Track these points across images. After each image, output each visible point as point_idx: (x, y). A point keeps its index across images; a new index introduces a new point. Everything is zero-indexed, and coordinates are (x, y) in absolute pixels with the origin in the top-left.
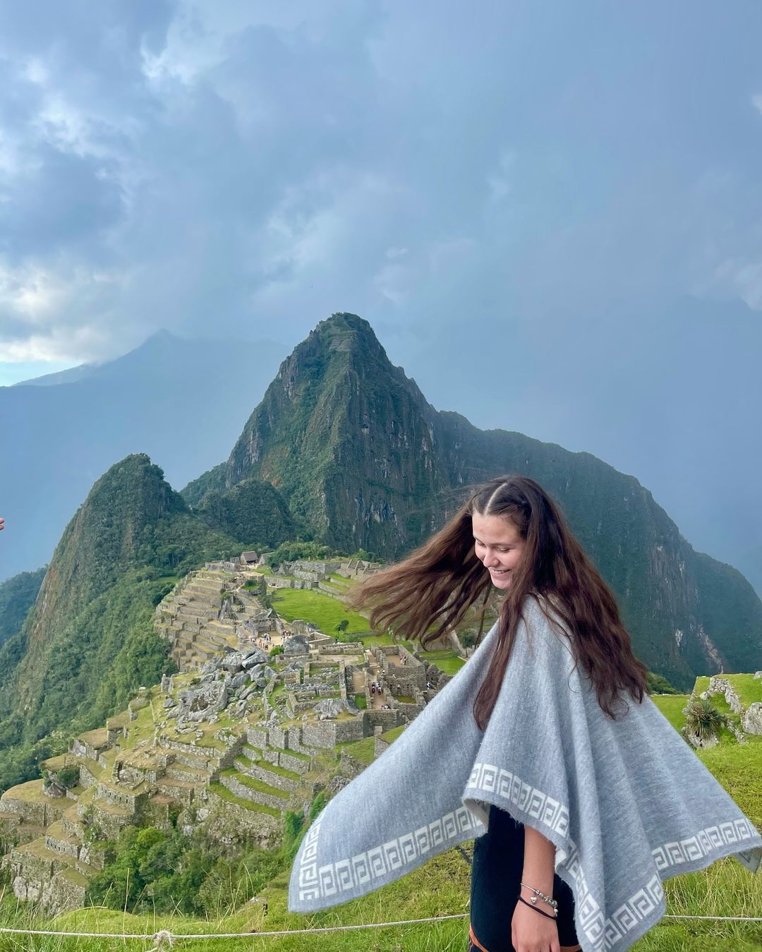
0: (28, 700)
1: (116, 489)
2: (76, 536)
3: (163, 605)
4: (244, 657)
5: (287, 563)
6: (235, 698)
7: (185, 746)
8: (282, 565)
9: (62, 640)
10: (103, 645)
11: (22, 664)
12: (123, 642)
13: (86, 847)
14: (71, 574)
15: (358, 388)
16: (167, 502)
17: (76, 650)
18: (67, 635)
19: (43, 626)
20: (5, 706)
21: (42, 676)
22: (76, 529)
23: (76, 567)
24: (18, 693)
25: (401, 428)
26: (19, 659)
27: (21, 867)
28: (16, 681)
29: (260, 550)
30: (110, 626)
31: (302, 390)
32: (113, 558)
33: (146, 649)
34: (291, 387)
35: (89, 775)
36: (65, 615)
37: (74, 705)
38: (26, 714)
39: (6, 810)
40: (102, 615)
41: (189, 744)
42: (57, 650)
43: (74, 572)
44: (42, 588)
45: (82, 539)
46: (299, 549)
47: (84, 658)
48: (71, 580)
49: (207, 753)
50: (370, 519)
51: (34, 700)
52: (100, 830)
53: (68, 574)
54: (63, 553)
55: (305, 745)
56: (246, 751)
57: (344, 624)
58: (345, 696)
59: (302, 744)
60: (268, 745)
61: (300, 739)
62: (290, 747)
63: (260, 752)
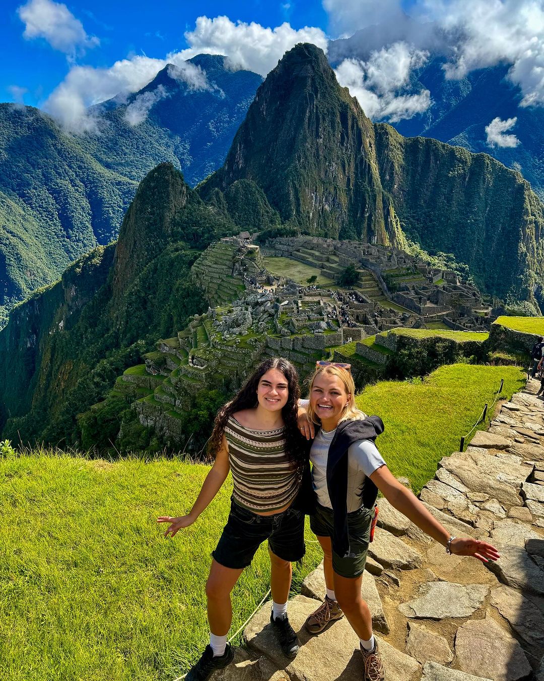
0: (118, 323)
1: (154, 188)
2: (132, 221)
3: (195, 266)
4: (259, 297)
5: (271, 239)
6: (257, 321)
7: (230, 348)
8: (267, 240)
9: (133, 288)
10: (159, 291)
11: (111, 302)
12: (171, 289)
13: (179, 399)
14: (132, 246)
15: (315, 106)
16: (187, 198)
17: (143, 295)
18: (136, 285)
19: (120, 280)
20: (105, 326)
21: (125, 308)
22: (131, 216)
23: (135, 242)
24: (111, 319)
25: (346, 138)
26: (108, 299)
27: (143, 410)
28: (109, 312)
29: (251, 230)
30: (162, 279)
31: (273, 110)
32: (157, 236)
33: (188, 293)
34: (265, 107)
35: (172, 362)
36: (132, 272)
37: (147, 326)
38: (118, 331)
39: (127, 380)
40: (156, 273)
41: (232, 346)
42: (131, 294)
43: (134, 245)
44: (115, 256)
45: (136, 223)
46: (278, 229)
47: (148, 298)
48: (133, 251)
49: (244, 352)
50: (323, 208)
51: (122, 323)
52: (186, 391)
53: (130, 246)
54: (125, 232)
55: (305, 348)
56: (268, 350)
57: (313, 279)
58: (326, 320)
59: (303, 347)
60: (282, 348)
61: (302, 344)
62: (296, 348)
63: (277, 351)
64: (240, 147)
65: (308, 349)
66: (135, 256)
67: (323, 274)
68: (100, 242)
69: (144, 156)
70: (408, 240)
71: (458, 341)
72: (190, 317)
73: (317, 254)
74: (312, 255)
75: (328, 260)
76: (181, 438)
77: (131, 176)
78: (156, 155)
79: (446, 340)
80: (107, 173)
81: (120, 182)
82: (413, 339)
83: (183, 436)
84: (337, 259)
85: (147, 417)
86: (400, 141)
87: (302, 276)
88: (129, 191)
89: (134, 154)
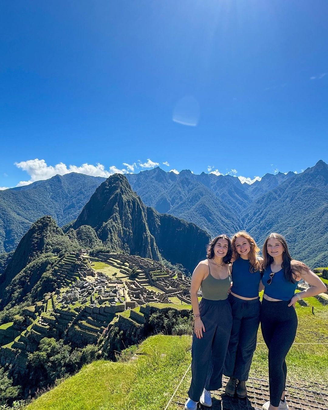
4: (84, 283)
5: (96, 253)
6: (81, 297)
7: (64, 312)
8: (94, 254)
13: (29, 345)
29: (87, 249)
31: (103, 197)
41: (66, 311)
46: (100, 249)
54: (21, 246)
55: (106, 312)
56: (85, 314)
57: (115, 274)
58: (118, 297)
59: (104, 312)
60: (93, 312)
61: (104, 310)
62: (100, 312)
63: (90, 314)
64: (86, 211)
65: (107, 313)
66: (23, 259)
67: (121, 272)
68: (6, 251)
69: (39, 211)
70: (162, 257)
71: (178, 310)
72: (45, 294)
73: (119, 261)
74: (116, 262)
75: (123, 265)
76: (25, 371)
77: (31, 220)
78: (45, 211)
79: (173, 309)
80: (18, 217)
81: (24, 222)
82: (158, 309)
83: (27, 370)
84: (128, 265)
85: (6, 357)
86: (158, 214)
87: (110, 272)
88: (28, 226)
89: (34, 210)
